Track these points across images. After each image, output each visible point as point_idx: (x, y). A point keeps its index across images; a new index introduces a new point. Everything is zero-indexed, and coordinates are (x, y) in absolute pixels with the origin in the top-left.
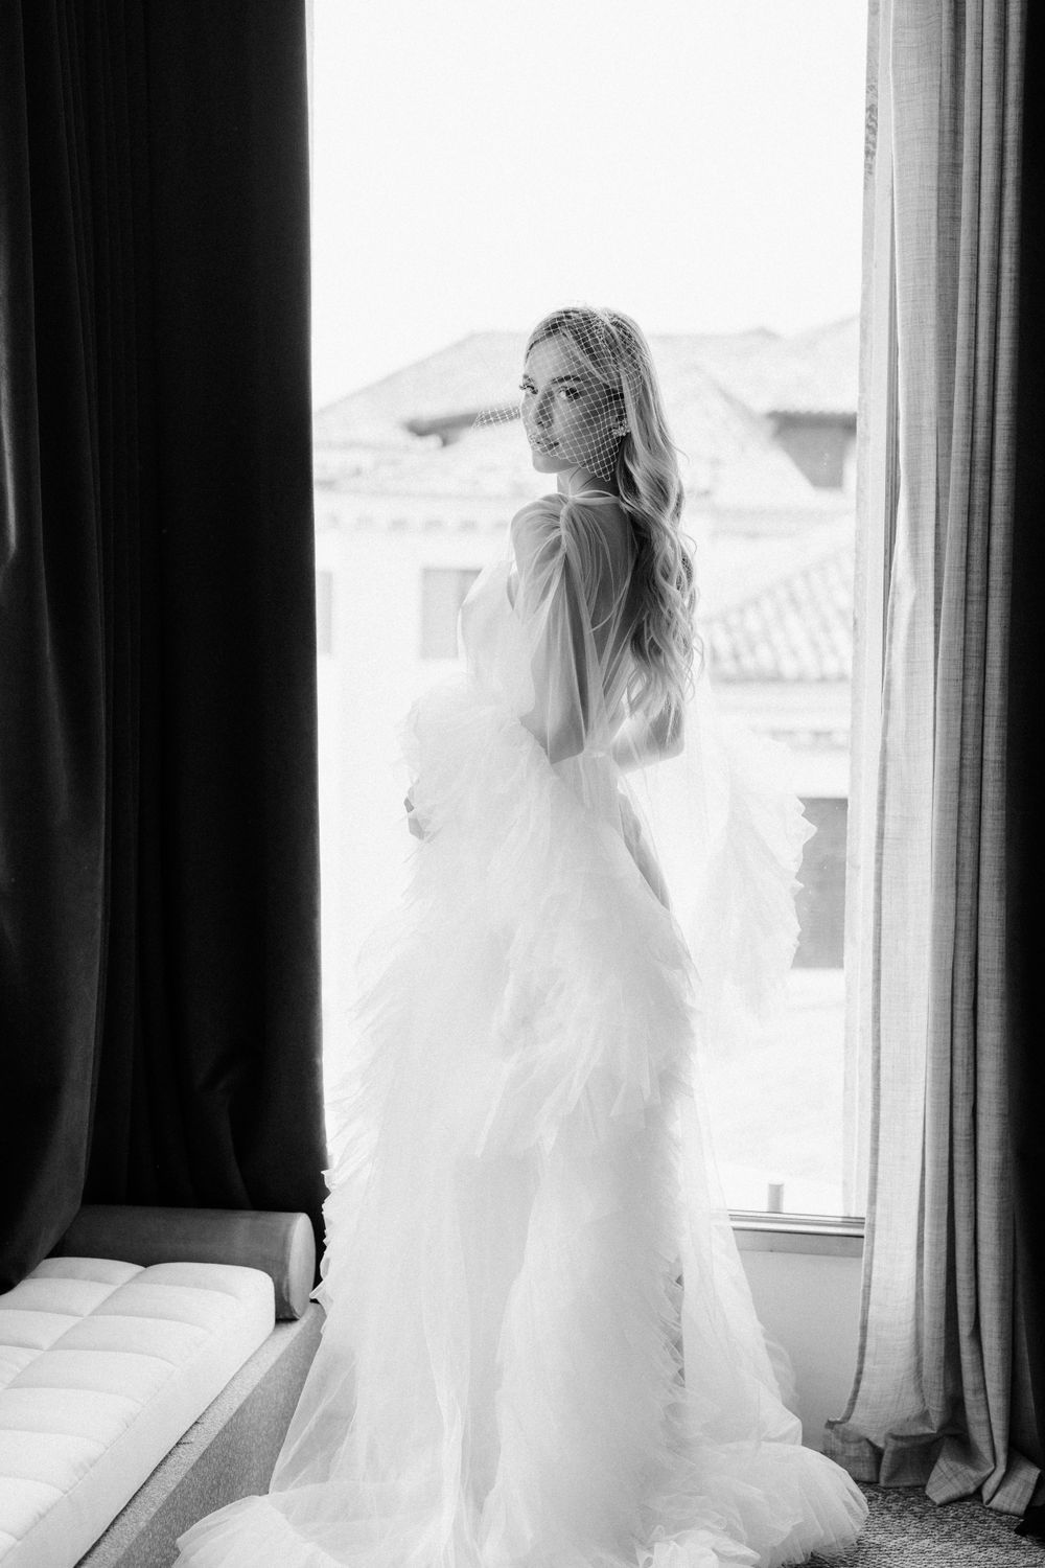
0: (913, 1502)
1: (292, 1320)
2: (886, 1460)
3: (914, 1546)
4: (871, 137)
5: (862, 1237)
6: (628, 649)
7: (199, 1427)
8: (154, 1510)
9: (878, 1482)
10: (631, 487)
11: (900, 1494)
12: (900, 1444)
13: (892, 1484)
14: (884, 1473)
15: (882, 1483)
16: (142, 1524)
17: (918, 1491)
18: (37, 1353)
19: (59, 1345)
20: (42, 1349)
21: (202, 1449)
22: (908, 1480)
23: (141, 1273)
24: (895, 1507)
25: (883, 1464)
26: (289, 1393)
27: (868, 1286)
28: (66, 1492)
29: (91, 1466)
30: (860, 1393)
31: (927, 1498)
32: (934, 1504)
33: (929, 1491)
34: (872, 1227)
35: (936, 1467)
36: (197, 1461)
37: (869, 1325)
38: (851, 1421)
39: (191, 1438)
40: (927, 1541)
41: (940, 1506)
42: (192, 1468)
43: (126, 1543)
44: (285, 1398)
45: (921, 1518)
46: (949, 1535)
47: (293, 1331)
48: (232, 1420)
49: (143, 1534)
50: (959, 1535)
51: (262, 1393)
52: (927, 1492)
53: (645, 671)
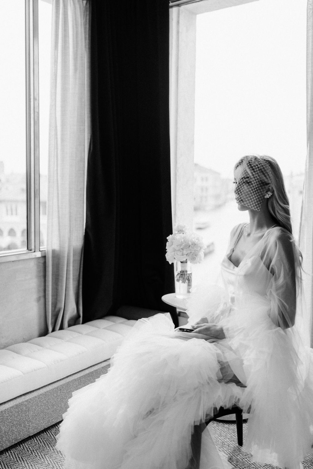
28: (48, 366)
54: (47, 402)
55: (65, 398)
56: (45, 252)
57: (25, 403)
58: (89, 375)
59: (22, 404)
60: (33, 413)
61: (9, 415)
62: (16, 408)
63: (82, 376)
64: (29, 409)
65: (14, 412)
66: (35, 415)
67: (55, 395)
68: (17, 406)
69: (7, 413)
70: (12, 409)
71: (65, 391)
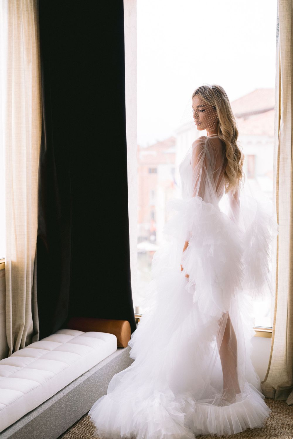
0: (282, 404)
1: (123, 348)
2: (277, 393)
3: (278, 415)
4: (278, 32)
5: (272, 332)
6: (223, 176)
7: (89, 372)
8: (69, 391)
9: (274, 398)
10: (221, 132)
11: (279, 402)
12: (281, 389)
13: (278, 399)
14: (276, 396)
15: (275, 399)
16: (65, 394)
17: (285, 401)
18: (49, 351)
19: (55, 350)
20: (50, 350)
21: (87, 377)
22: (283, 398)
23: (83, 334)
24: (277, 405)
25: (276, 394)
26: (120, 366)
27: (272, 347)
28: (41, 384)
29: (50, 378)
30: (269, 374)
31: (286, 403)
32: (288, 405)
33: (287, 401)
34: (274, 330)
35: (290, 395)
36: (85, 380)
37: (272, 356)
38: (266, 381)
39: (85, 375)
40: (282, 414)
41: (289, 405)
42: (83, 382)
43: (59, 398)
44: (118, 367)
45: (283, 408)
46: (289, 413)
47: (122, 351)
48: (98, 371)
49: (65, 396)
50: (291, 413)
51: (110, 365)
52: (286, 402)
53: (229, 182)
54: (46, 421)
55: (58, 415)
56: (5, 264)
57: (31, 423)
58: (74, 390)
59: (29, 424)
60: (36, 433)
61: (21, 436)
62: (25, 429)
63: (70, 392)
64: (34, 429)
65: (24, 433)
66: (38, 435)
67: (51, 413)
68: (26, 426)
69: (19, 435)
70: (22, 430)
71: (58, 408)
